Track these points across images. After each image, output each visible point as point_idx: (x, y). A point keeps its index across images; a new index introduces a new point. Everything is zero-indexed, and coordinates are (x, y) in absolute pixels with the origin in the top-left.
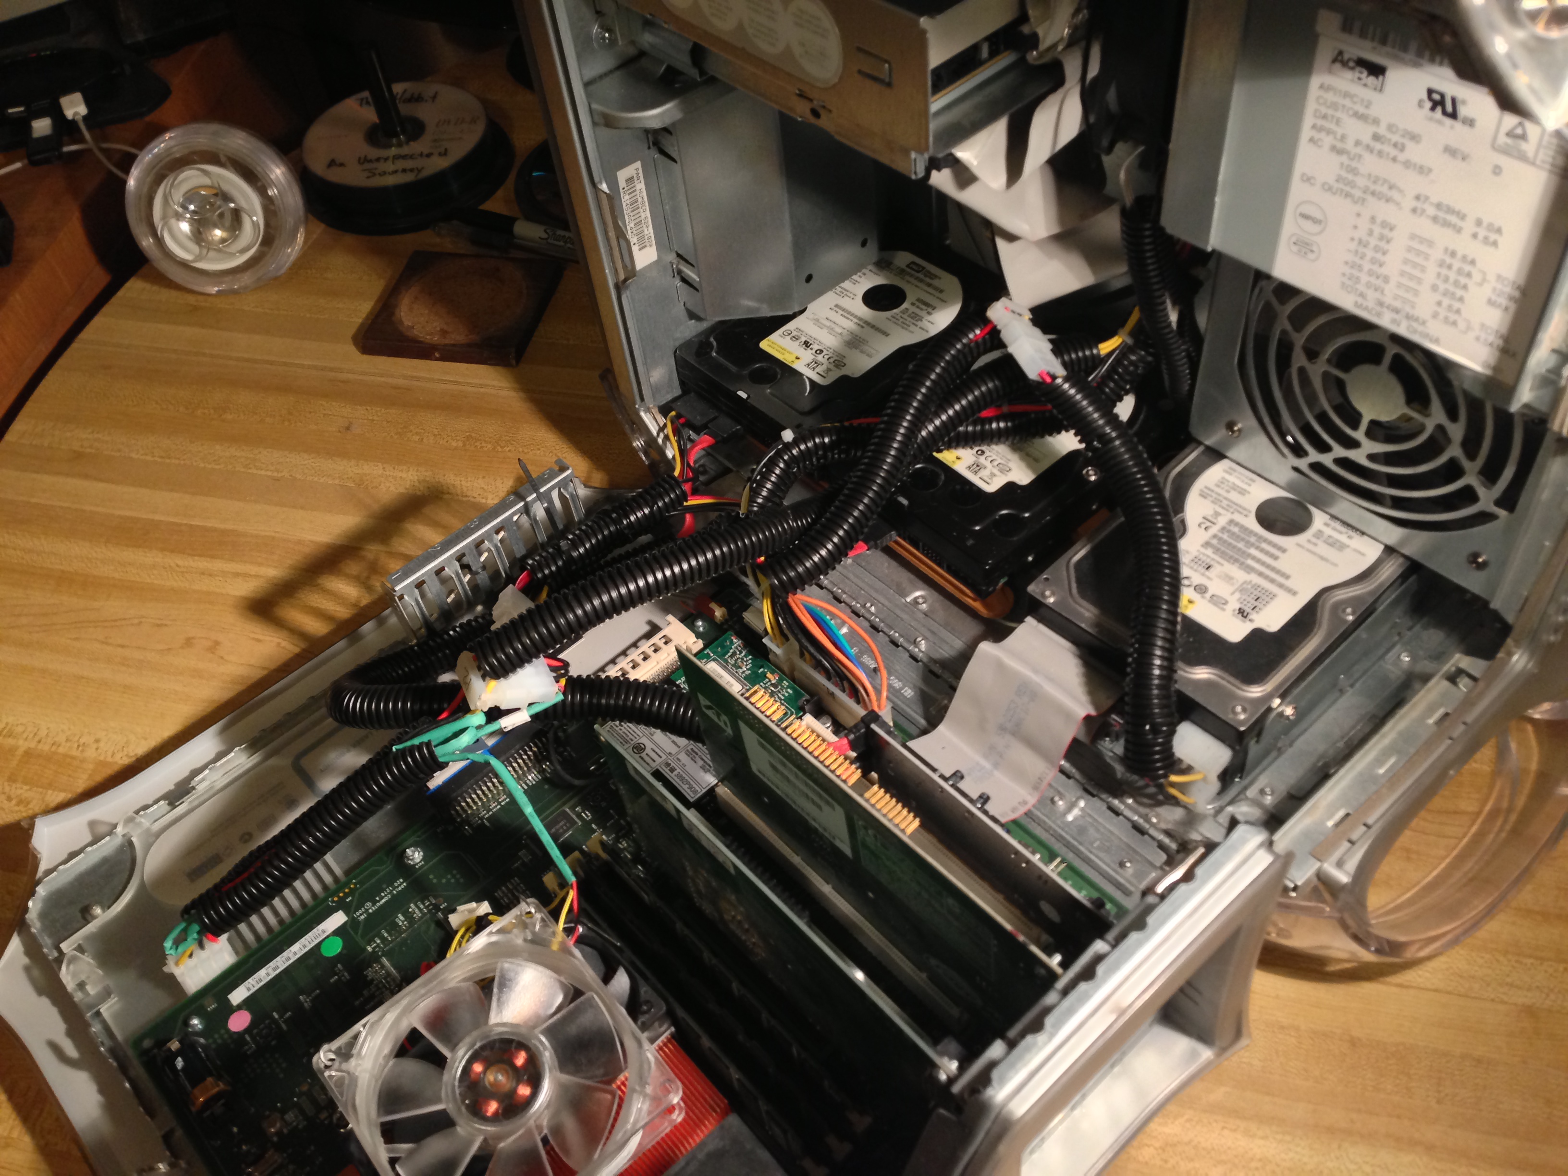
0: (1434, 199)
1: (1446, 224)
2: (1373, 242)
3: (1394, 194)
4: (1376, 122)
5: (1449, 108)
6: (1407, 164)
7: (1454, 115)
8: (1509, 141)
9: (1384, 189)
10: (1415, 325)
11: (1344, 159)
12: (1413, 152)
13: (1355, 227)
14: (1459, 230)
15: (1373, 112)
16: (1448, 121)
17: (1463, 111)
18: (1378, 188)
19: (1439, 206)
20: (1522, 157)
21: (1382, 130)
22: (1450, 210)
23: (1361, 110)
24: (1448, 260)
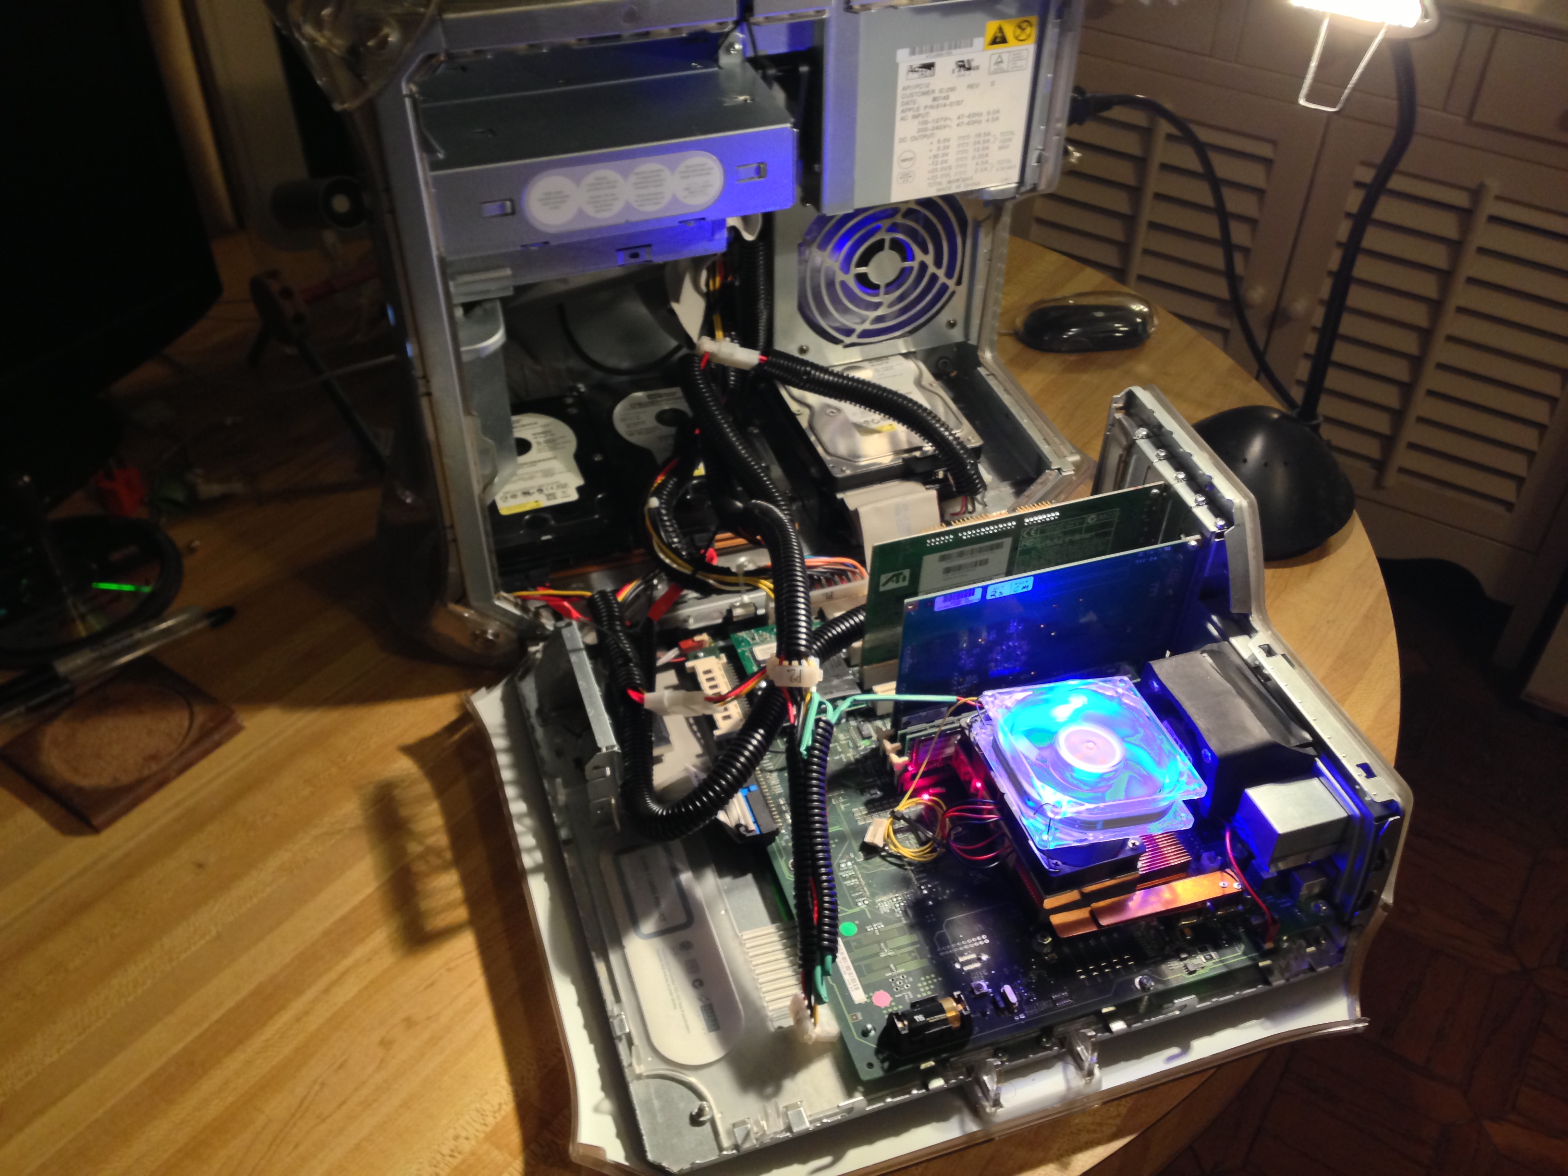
0: (967, 114)
1: (974, 122)
2: (940, 153)
3: (948, 123)
4: (933, 91)
5: (967, 66)
6: (951, 104)
7: (969, 69)
8: (995, 67)
9: (942, 123)
10: (968, 182)
11: (920, 119)
12: (953, 97)
13: (931, 150)
14: (979, 122)
15: (931, 88)
16: (968, 72)
17: (973, 64)
18: (939, 124)
19: (969, 116)
20: (1003, 71)
21: (937, 94)
22: (975, 115)
23: (925, 90)
24: (978, 139)
